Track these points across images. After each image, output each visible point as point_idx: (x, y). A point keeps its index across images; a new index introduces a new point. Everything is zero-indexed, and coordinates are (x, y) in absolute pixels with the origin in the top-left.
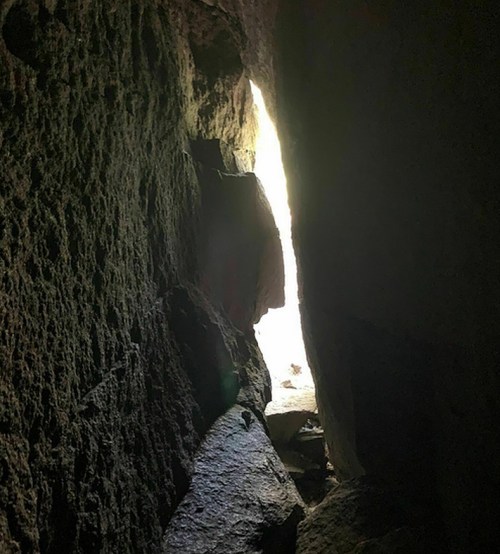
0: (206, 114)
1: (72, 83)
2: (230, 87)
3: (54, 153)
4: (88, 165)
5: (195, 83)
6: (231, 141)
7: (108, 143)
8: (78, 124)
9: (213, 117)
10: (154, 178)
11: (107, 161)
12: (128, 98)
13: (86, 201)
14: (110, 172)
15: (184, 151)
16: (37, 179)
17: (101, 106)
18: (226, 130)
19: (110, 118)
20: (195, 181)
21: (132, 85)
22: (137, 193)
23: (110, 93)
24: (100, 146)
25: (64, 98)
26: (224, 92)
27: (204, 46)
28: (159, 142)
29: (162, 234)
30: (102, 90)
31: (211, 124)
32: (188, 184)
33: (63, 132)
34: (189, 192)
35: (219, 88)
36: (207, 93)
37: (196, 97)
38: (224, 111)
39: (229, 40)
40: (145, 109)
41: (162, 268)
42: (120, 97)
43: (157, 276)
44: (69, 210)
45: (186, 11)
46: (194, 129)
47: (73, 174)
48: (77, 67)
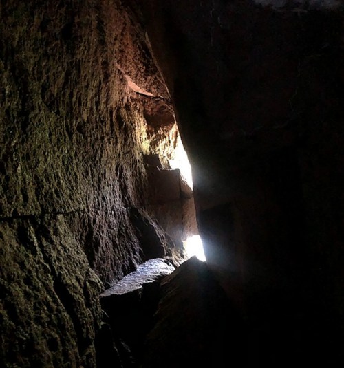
0: (154, 144)
1: (91, 136)
2: (167, 131)
3: (87, 152)
4: (96, 157)
5: (147, 132)
6: (169, 156)
7: (102, 152)
8: (93, 146)
9: (158, 146)
10: (122, 166)
11: (101, 156)
12: (109, 139)
13: (95, 165)
14: (102, 159)
15: (137, 158)
16: (83, 157)
17: (99, 142)
18: (166, 151)
19: (102, 145)
20: (144, 170)
21: (110, 136)
22: (114, 170)
23: (102, 138)
24: (99, 152)
25: (89, 139)
26: (163, 134)
27: (152, 115)
28: (124, 154)
29: (125, 186)
30: (99, 138)
31: (157, 148)
32: (139, 171)
33: (89, 148)
34: (140, 174)
35: (161, 132)
36: (154, 136)
37: (148, 137)
38: (164, 142)
39: (166, 110)
40: (116, 142)
41: (126, 198)
42: (105, 139)
43: (123, 200)
44: (91, 166)
45: (142, 101)
46: (148, 151)
47: (92, 158)
48: (92, 133)
